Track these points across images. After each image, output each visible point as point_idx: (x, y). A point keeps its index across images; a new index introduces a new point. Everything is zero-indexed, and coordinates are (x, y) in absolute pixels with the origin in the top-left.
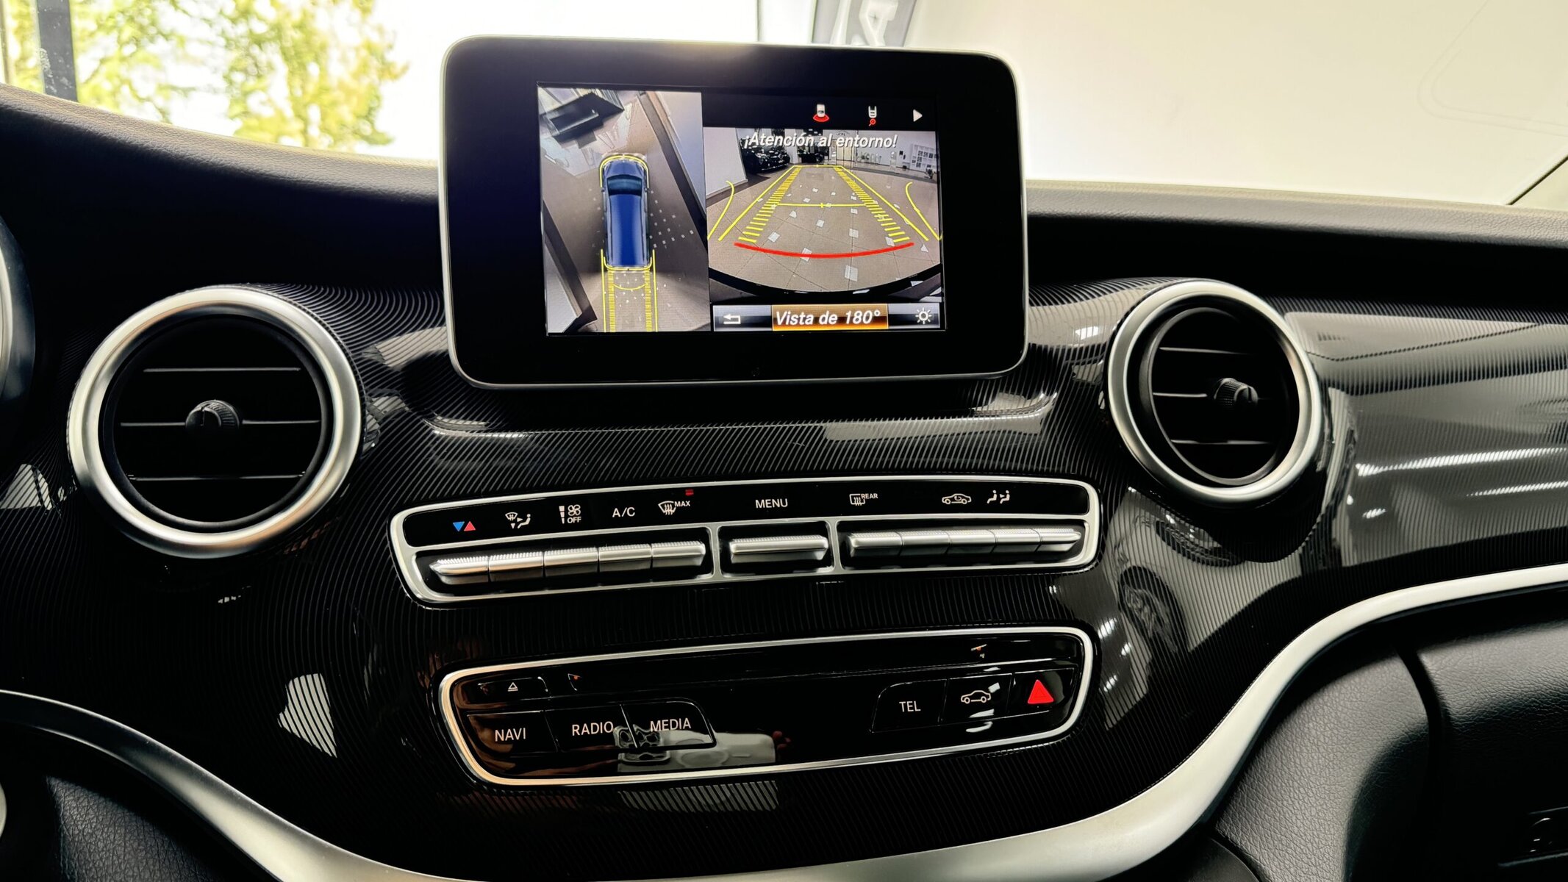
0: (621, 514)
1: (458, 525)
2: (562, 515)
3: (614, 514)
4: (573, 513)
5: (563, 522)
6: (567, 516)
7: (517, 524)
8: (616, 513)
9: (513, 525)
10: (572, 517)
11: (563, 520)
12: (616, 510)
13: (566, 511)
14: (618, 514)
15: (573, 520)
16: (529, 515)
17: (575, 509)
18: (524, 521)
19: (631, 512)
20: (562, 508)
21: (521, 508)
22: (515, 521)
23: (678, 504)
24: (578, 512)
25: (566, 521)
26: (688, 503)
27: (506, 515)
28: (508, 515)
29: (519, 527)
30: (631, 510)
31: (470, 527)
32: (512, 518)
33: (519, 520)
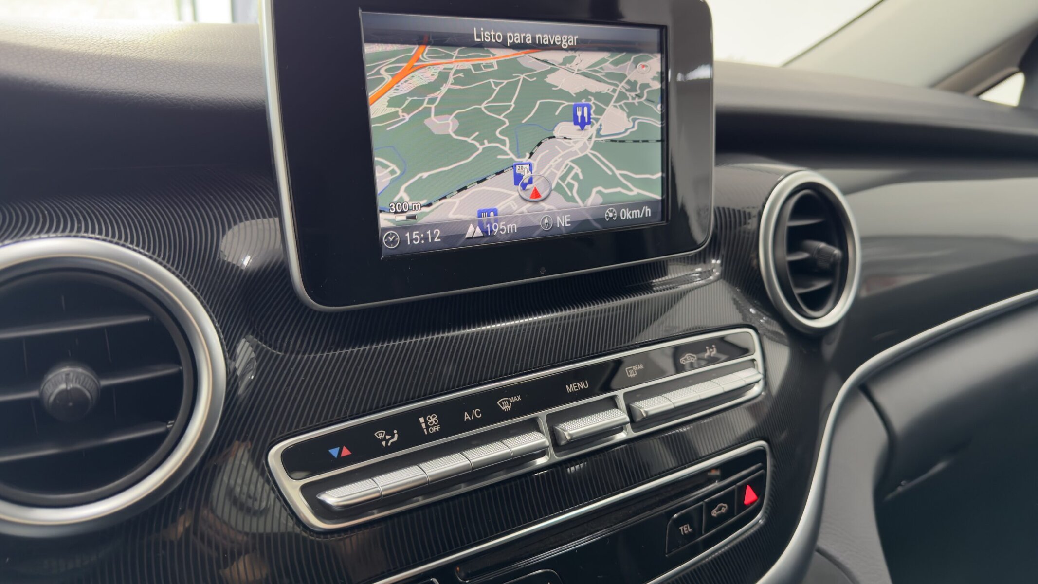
0: (471, 417)
1: (334, 452)
2: (424, 426)
3: (466, 418)
4: (431, 423)
5: (426, 433)
6: (428, 427)
7: (387, 441)
8: (467, 417)
9: (384, 443)
10: (432, 426)
11: (425, 431)
12: (466, 413)
13: (426, 422)
14: (469, 417)
15: (434, 429)
16: (395, 431)
17: (433, 419)
18: (393, 437)
19: (478, 413)
20: (422, 420)
21: (387, 424)
22: (385, 439)
23: (512, 400)
24: (435, 421)
25: (428, 431)
26: (519, 397)
27: (375, 434)
28: (377, 434)
29: (389, 444)
30: (477, 412)
31: (346, 452)
32: (381, 437)
33: (388, 437)
